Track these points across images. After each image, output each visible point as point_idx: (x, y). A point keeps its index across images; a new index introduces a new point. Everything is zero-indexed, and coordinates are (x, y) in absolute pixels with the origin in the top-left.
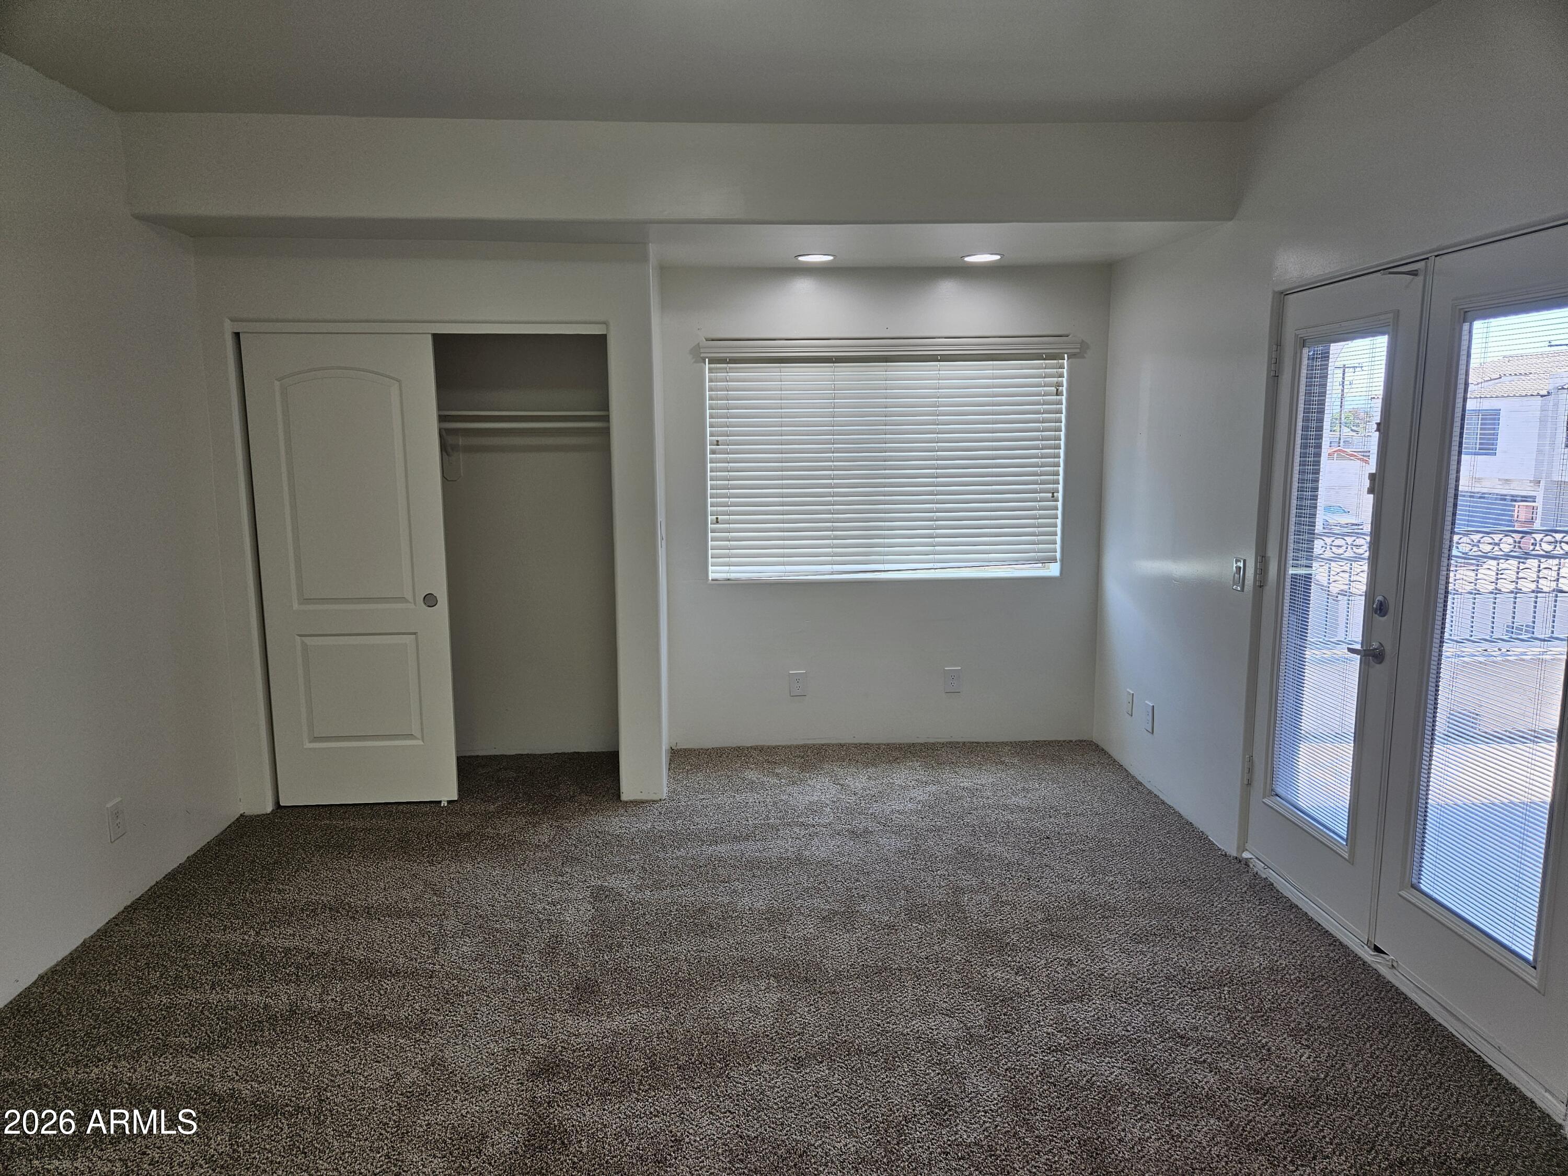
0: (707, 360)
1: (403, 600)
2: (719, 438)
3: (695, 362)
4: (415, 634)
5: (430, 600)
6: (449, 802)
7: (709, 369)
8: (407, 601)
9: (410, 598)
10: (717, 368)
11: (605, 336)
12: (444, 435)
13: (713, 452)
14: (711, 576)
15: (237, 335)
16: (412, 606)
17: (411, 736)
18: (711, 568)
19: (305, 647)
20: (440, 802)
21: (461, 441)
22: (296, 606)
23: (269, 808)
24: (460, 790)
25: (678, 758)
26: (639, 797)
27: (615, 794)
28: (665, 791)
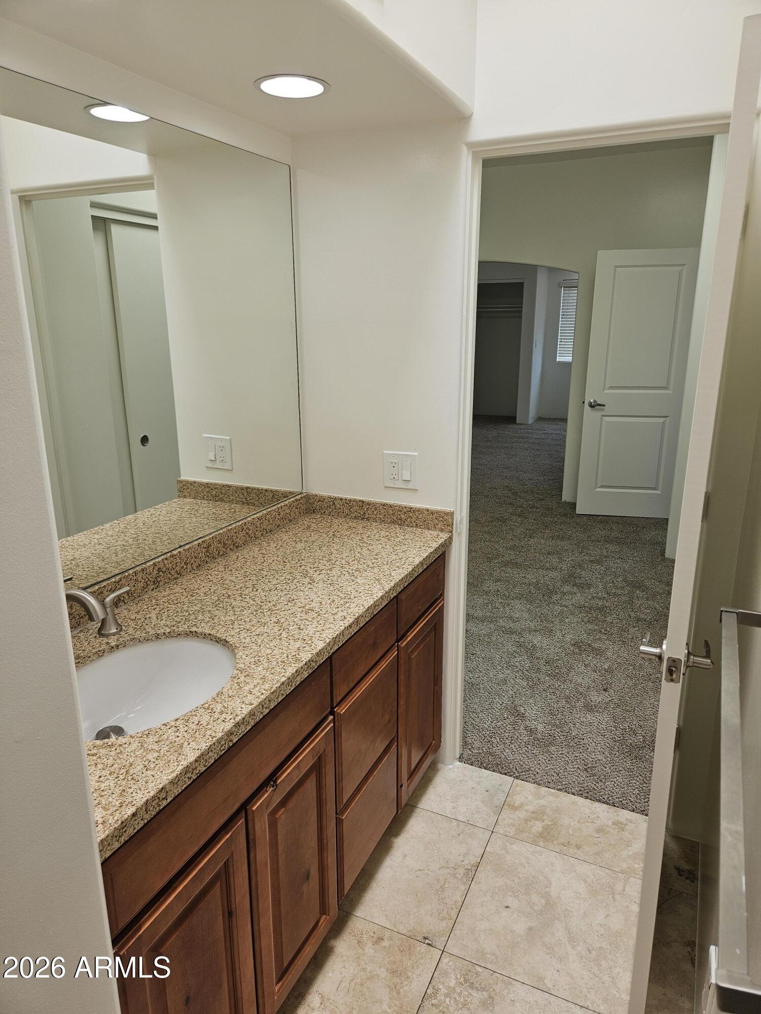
11: (523, 282)
14: (558, 360)
18: (558, 357)
25: (540, 419)
26: (521, 423)
27: (515, 422)
28: (530, 423)
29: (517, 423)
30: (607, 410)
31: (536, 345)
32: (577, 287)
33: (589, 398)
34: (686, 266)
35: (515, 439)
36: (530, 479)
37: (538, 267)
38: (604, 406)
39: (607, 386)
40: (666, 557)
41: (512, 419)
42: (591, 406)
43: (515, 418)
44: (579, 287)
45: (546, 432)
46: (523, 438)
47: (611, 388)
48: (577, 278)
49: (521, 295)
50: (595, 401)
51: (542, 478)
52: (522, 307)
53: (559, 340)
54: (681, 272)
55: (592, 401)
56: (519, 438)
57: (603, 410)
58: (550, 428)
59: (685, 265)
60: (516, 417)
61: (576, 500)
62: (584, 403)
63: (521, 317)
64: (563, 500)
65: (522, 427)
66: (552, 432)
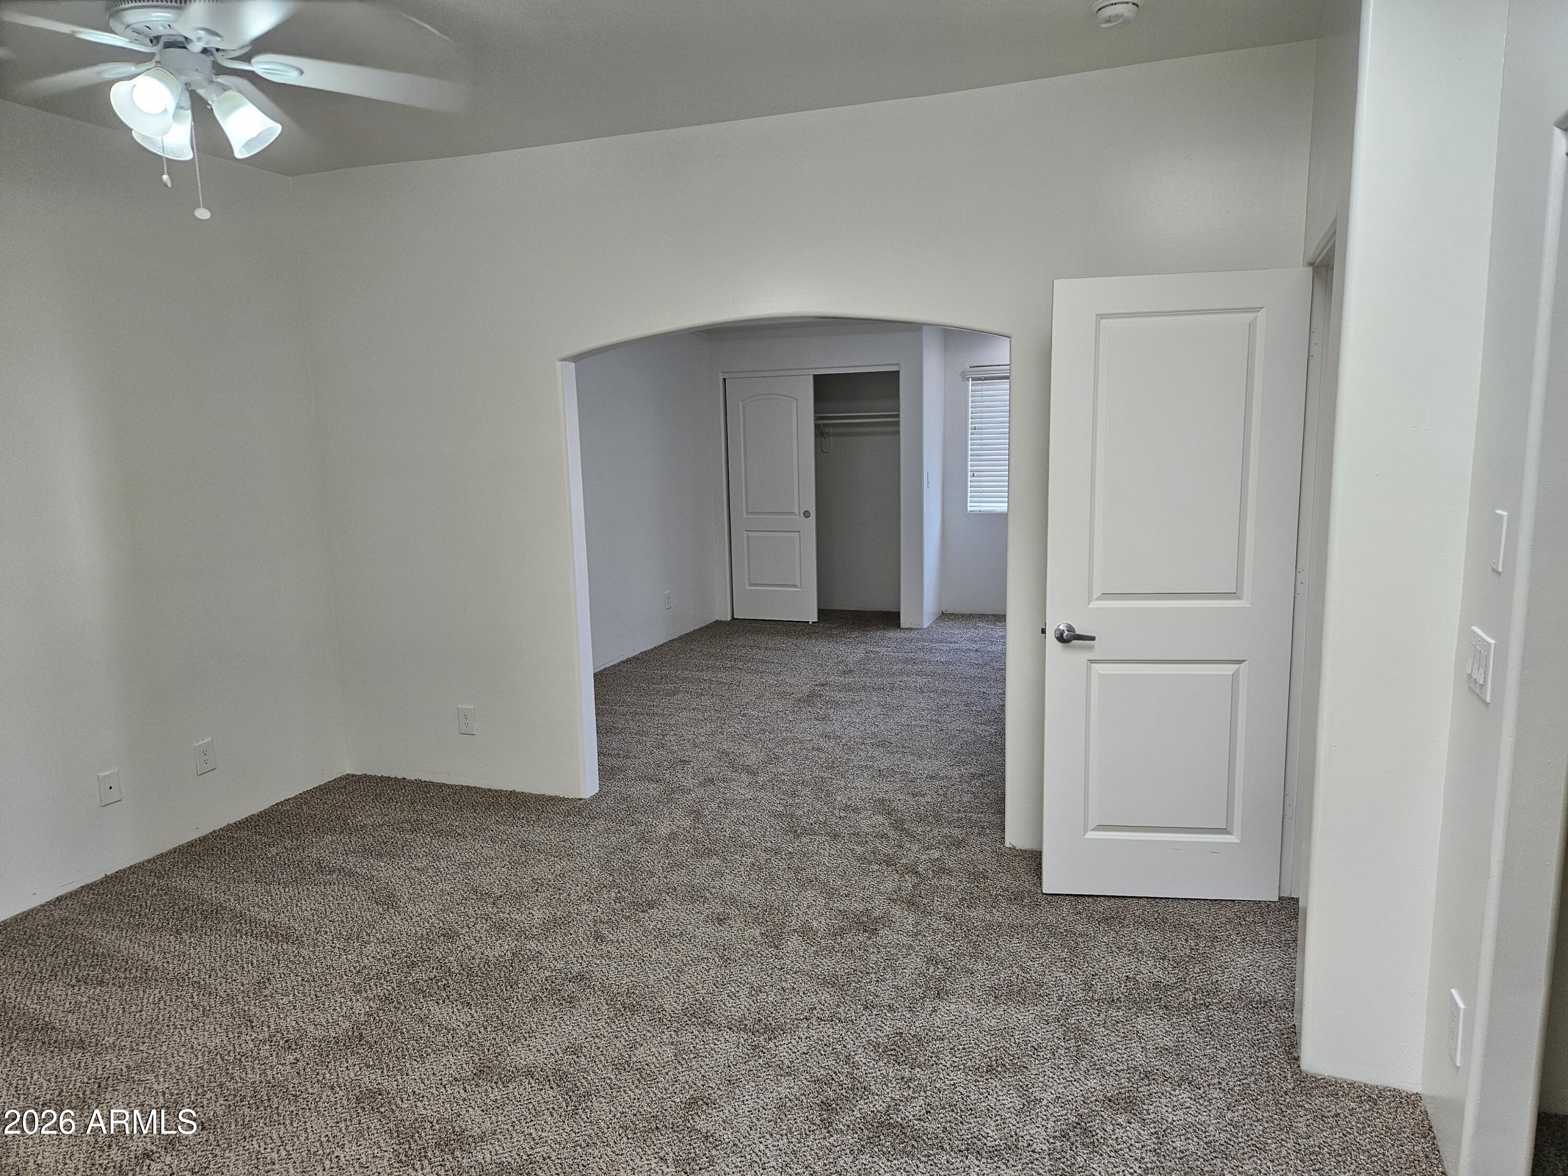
0: (970, 379)
1: (793, 513)
2: (976, 425)
3: (963, 380)
4: (799, 532)
5: (807, 514)
6: (813, 622)
7: (972, 384)
8: (796, 514)
9: (797, 512)
10: (976, 384)
11: (899, 371)
12: (817, 426)
13: (972, 434)
14: (969, 509)
15: (725, 379)
16: (797, 517)
17: (795, 586)
18: (969, 504)
19: (748, 537)
20: (808, 622)
21: (832, 430)
22: (745, 515)
23: (729, 618)
24: (819, 618)
25: (944, 616)
26: (910, 626)
27: (898, 625)
28: (926, 625)
29: (902, 626)
30: (1099, 648)
31: (928, 483)
32: (1007, 378)
33: (1056, 622)
34: (1265, 308)
35: (900, 666)
36: (932, 777)
37: (924, 326)
38: (1093, 639)
39: (1097, 593)
40: (1304, 1067)
41: (891, 619)
42: (1061, 639)
43: (897, 615)
44: (1011, 377)
45: (956, 646)
46: (914, 661)
47: (1106, 596)
48: (1009, 363)
49: (895, 395)
50: (1070, 629)
51: (956, 773)
52: (898, 416)
53: (969, 473)
54: (1252, 327)
55: (1062, 627)
56: (906, 661)
57: (1091, 647)
58: (962, 635)
59: (1258, 309)
60: (899, 613)
61: (1041, 842)
62: (1043, 631)
63: (898, 433)
64: (1007, 845)
65: (912, 635)
66: (970, 645)
